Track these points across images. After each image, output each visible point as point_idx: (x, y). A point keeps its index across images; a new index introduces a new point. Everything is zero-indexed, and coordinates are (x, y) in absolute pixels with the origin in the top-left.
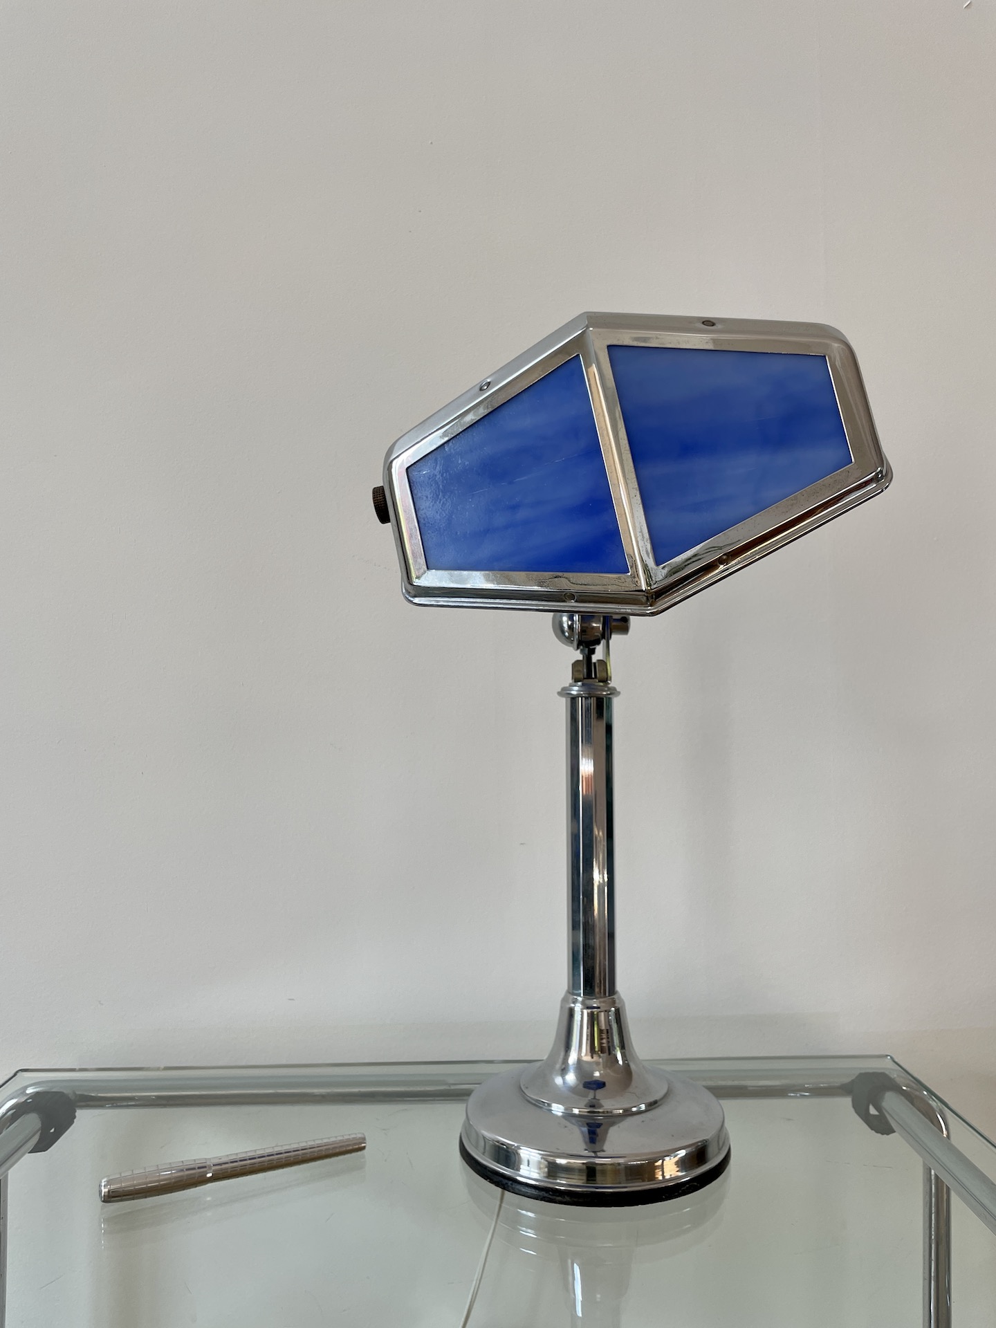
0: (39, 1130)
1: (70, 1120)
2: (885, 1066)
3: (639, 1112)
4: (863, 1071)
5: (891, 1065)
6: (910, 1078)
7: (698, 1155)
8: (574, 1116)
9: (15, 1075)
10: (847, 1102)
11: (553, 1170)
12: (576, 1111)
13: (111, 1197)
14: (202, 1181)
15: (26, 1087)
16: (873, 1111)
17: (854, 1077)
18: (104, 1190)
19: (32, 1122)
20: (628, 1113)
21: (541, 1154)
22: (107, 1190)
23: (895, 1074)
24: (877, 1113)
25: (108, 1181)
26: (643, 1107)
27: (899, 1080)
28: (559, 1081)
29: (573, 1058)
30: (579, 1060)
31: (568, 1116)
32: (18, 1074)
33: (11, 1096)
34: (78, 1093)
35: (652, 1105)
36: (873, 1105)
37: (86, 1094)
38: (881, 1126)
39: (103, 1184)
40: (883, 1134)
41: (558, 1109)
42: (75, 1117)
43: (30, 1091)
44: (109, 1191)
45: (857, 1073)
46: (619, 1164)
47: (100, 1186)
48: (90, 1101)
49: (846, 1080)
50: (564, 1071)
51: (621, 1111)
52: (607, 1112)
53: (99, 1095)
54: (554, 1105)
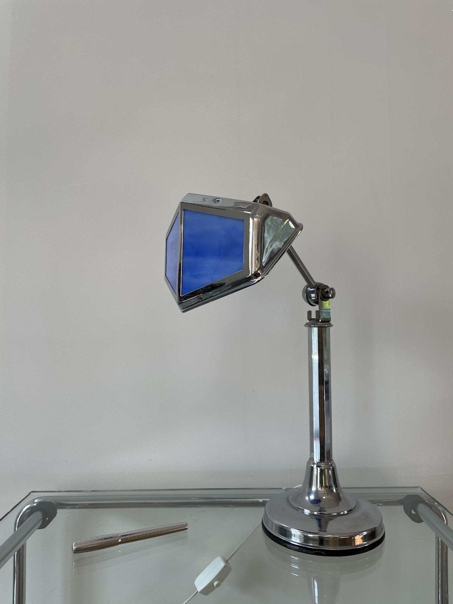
0: (41, 519)
1: (55, 514)
2: (418, 491)
3: (344, 515)
4: (409, 494)
5: (420, 491)
6: (430, 498)
7: (372, 534)
9: (30, 494)
10: (402, 507)
11: (306, 539)
12: (316, 513)
13: (78, 551)
14: (116, 543)
15: (35, 499)
16: (413, 512)
17: (404, 497)
18: (74, 548)
19: (38, 515)
20: (339, 515)
21: (301, 532)
22: (75, 548)
23: (423, 495)
24: (415, 513)
25: (76, 544)
26: (346, 512)
27: (424, 498)
28: (307, 498)
29: (314, 489)
30: (317, 491)
31: (311, 515)
33: (28, 504)
34: (57, 502)
35: (350, 511)
36: (413, 510)
37: (61, 502)
38: (417, 519)
39: (74, 545)
40: (418, 523)
41: (307, 512)
42: (57, 513)
43: (36, 501)
44: (76, 548)
45: (406, 495)
46: (336, 538)
47: (72, 546)
48: (63, 506)
49: (401, 498)
50: (309, 494)
51: (336, 514)
52: (330, 514)
53: (67, 503)
54: (305, 510)
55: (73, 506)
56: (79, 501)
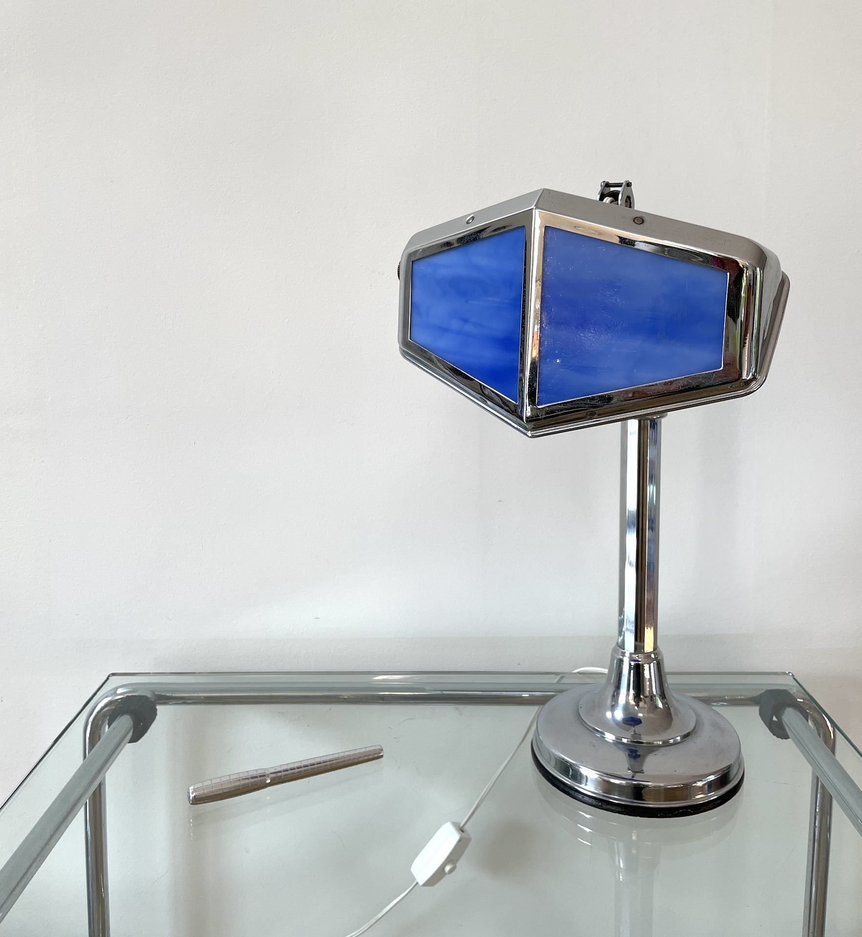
0: (131, 727)
1: (153, 715)
3: (676, 743)
4: (769, 688)
5: (791, 682)
6: (805, 693)
7: (723, 779)
8: (624, 744)
10: (756, 709)
11: (608, 787)
12: (625, 741)
15: (117, 689)
16: (775, 719)
17: (761, 692)
19: (126, 722)
20: (666, 744)
21: (598, 774)
23: (794, 689)
24: (778, 720)
26: (679, 738)
27: (796, 694)
28: (609, 715)
29: (622, 700)
30: (627, 702)
31: (618, 743)
32: (110, 678)
33: (104, 696)
34: (156, 693)
35: (686, 736)
36: (776, 717)
37: (163, 694)
38: (779, 731)
40: (782, 739)
41: (610, 737)
42: (157, 712)
43: (120, 691)
45: (763, 689)
48: (165, 699)
49: (755, 694)
50: (613, 707)
51: (661, 743)
52: (649, 743)
53: (173, 695)
54: (605, 733)
55: (183, 701)
56: (194, 692)
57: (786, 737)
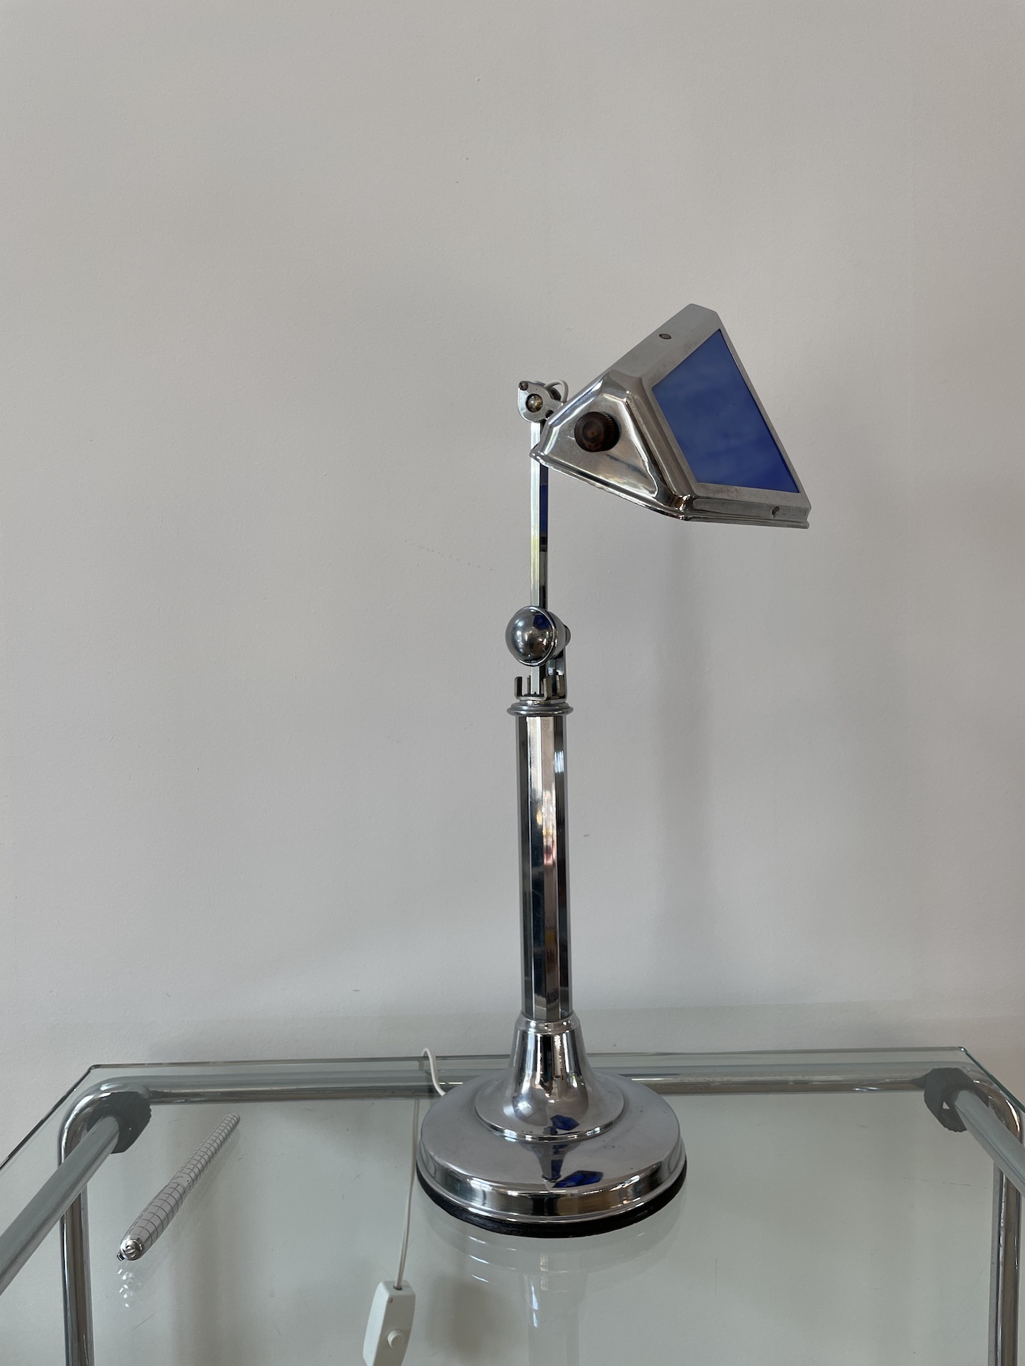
0: (117, 1131)
1: (145, 1118)
2: (957, 1060)
5: (962, 1057)
6: (983, 1072)
9: (89, 1072)
15: (102, 1084)
16: (945, 1106)
19: (110, 1124)
23: (969, 1070)
24: (948, 1108)
27: (971, 1074)
32: (92, 1071)
34: (151, 1089)
36: (946, 1101)
37: (159, 1090)
38: (952, 1121)
40: (950, 1129)
42: (150, 1116)
43: (104, 1088)
48: (165, 1097)
49: (919, 1075)
53: (172, 1091)
55: (187, 1098)
56: (199, 1087)
57: (963, 1129)
